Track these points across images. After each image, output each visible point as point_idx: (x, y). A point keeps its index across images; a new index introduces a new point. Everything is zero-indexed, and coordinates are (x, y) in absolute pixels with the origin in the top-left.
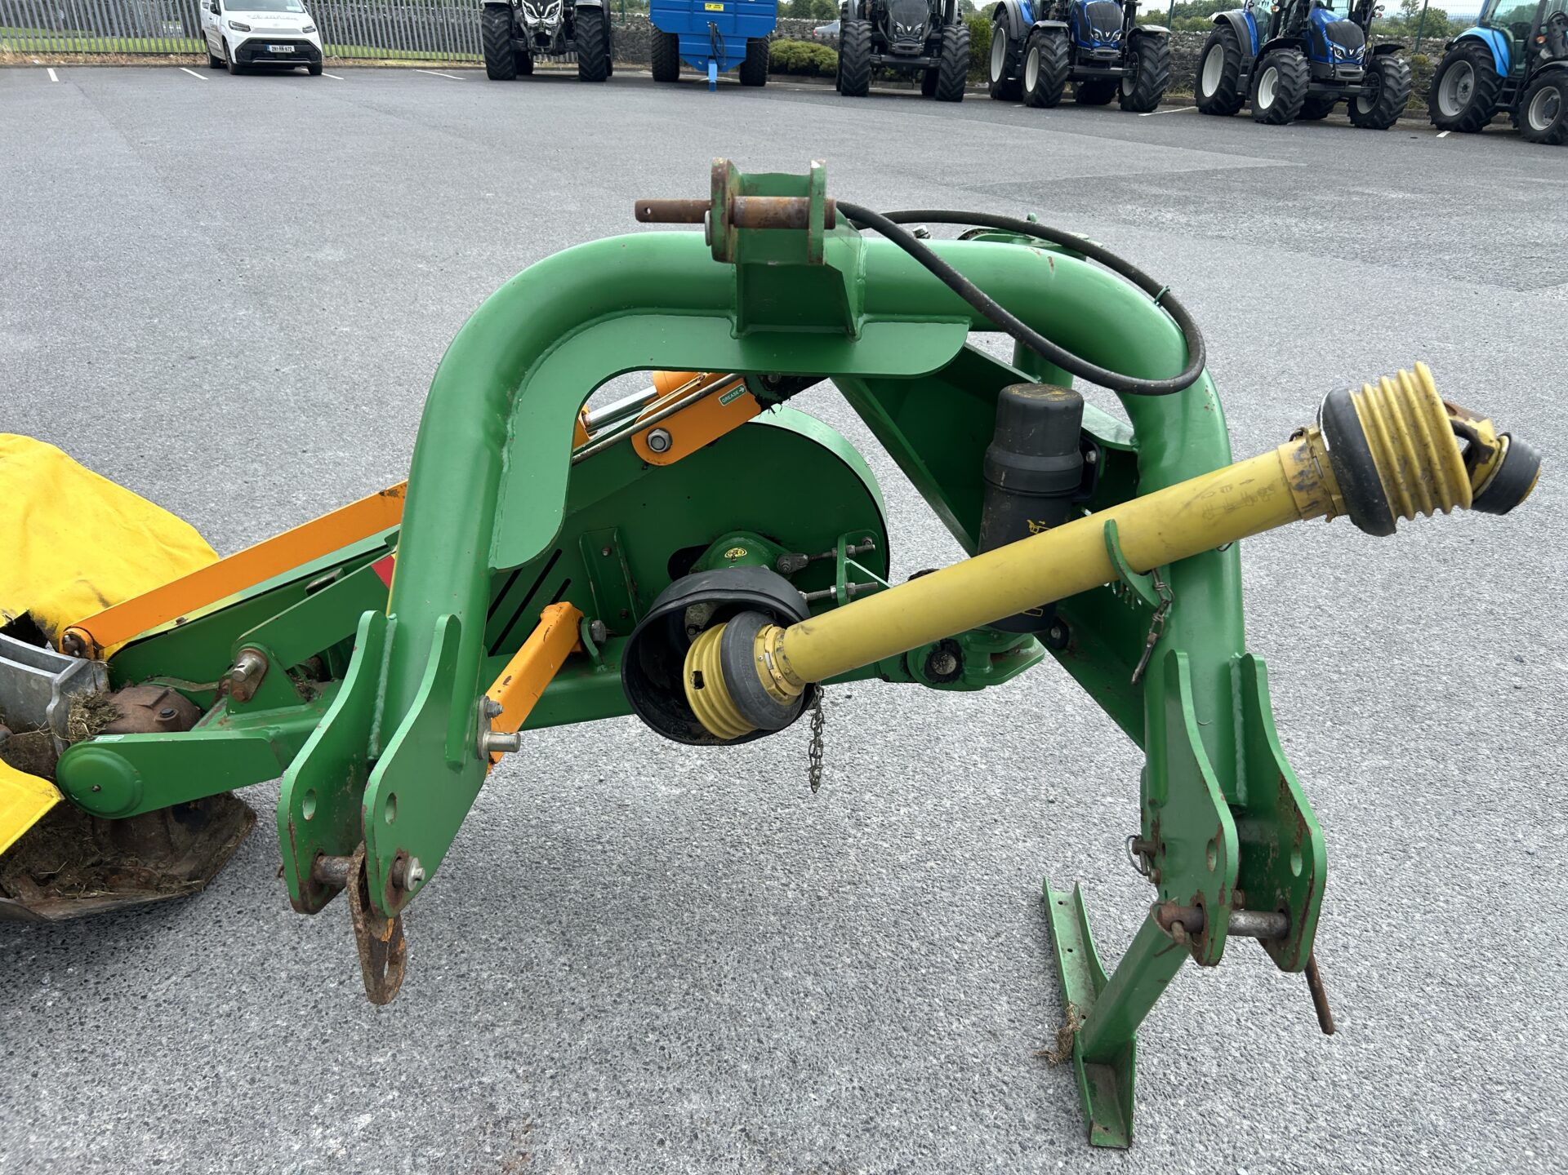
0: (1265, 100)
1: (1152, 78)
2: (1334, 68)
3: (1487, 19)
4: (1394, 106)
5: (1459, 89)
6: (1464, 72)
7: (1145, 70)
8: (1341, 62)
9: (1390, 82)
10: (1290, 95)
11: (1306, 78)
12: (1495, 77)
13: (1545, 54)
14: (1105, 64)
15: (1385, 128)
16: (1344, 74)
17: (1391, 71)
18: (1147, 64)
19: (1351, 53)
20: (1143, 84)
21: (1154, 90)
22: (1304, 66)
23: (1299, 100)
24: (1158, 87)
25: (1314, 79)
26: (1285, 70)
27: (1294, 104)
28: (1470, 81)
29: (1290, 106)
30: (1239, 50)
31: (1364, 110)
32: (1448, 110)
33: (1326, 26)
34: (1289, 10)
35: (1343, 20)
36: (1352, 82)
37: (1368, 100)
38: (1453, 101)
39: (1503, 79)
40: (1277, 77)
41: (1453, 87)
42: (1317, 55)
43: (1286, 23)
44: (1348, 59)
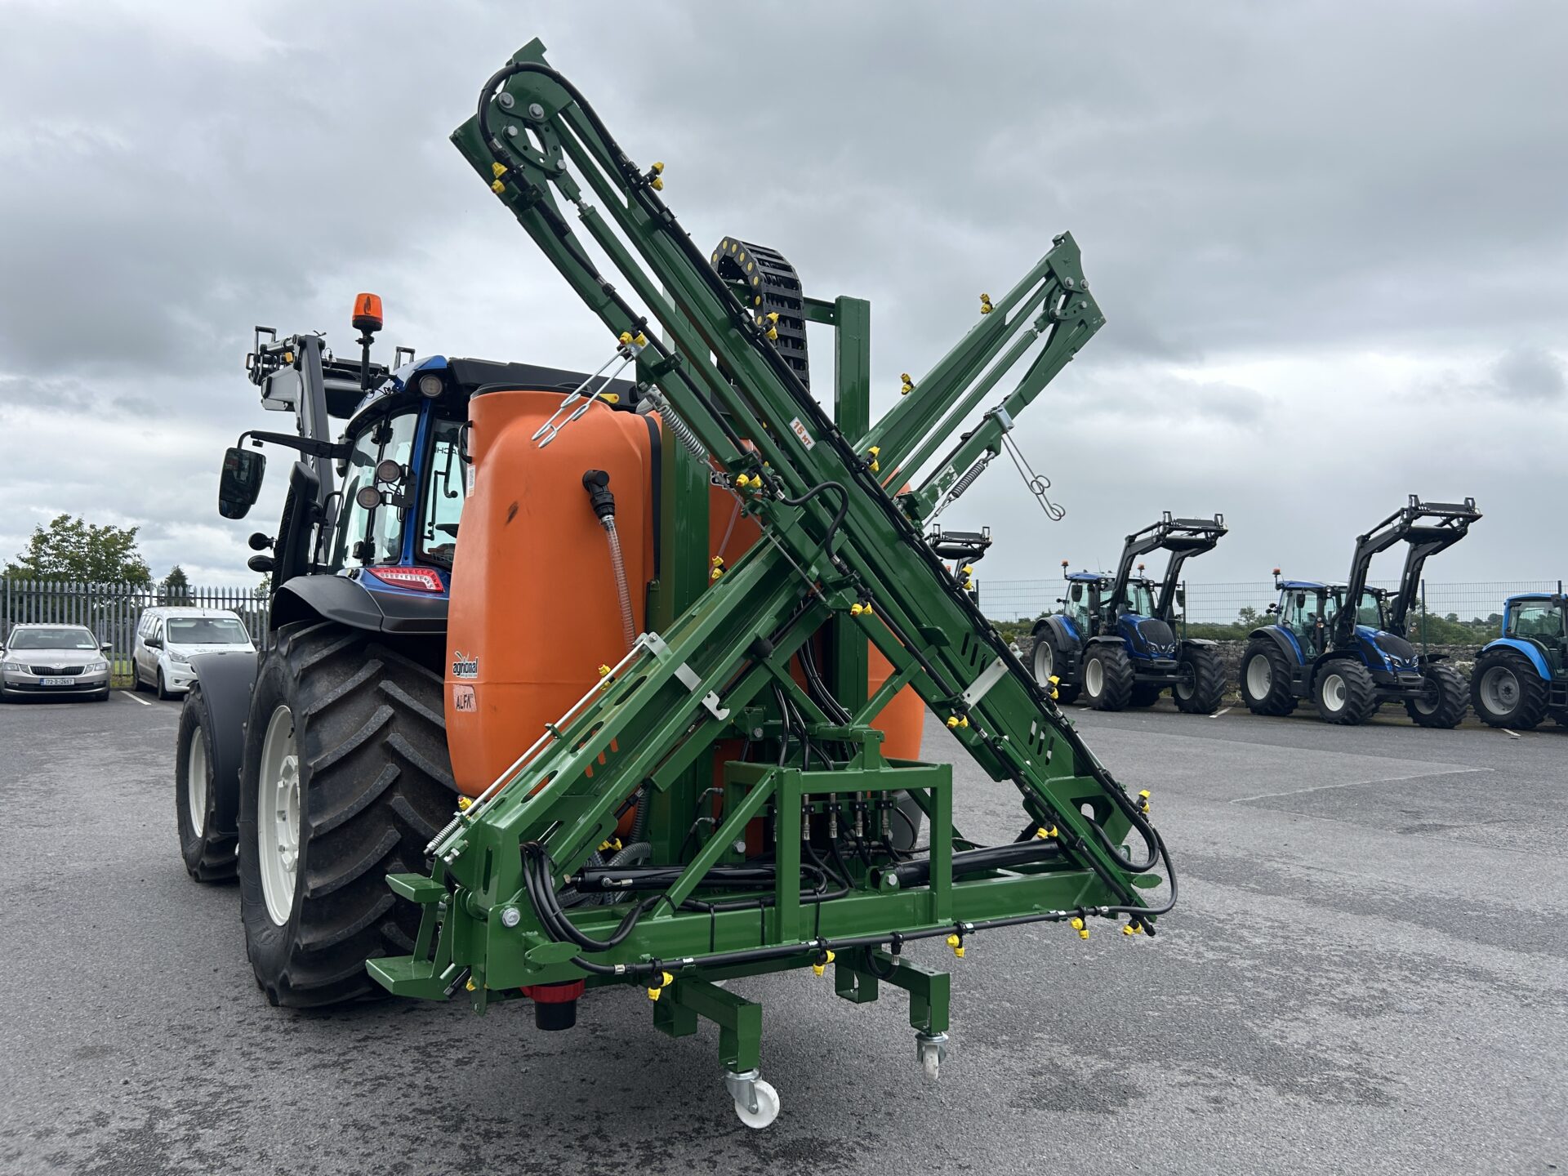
0: (1334, 703)
1: (1211, 684)
2: (1396, 675)
3: (1513, 631)
4: (1459, 708)
5: (1501, 692)
6: (1500, 677)
7: (1203, 677)
8: (1401, 670)
9: (1449, 687)
10: (1362, 700)
11: (1372, 684)
12: (1539, 680)
14: (1161, 672)
15: (1451, 727)
16: (1405, 680)
17: (1446, 677)
18: (1204, 672)
19: (1408, 662)
20: (1203, 690)
21: (1215, 695)
22: (1367, 675)
23: (1371, 704)
24: (1218, 692)
25: (1379, 685)
26: (1352, 677)
27: (1366, 707)
28: (1514, 685)
29: (1363, 708)
30: (1286, 660)
31: (1425, 711)
32: (1497, 710)
33: (1375, 640)
34: (1332, 627)
35: (1382, 633)
36: (1413, 688)
37: (1428, 703)
38: (1499, 701)
39: (1548, 682)
40: (1341, 683)
41: (1495, 690)
42: (1375, 664)
43: (1332, 638)
44: (1406, 667)
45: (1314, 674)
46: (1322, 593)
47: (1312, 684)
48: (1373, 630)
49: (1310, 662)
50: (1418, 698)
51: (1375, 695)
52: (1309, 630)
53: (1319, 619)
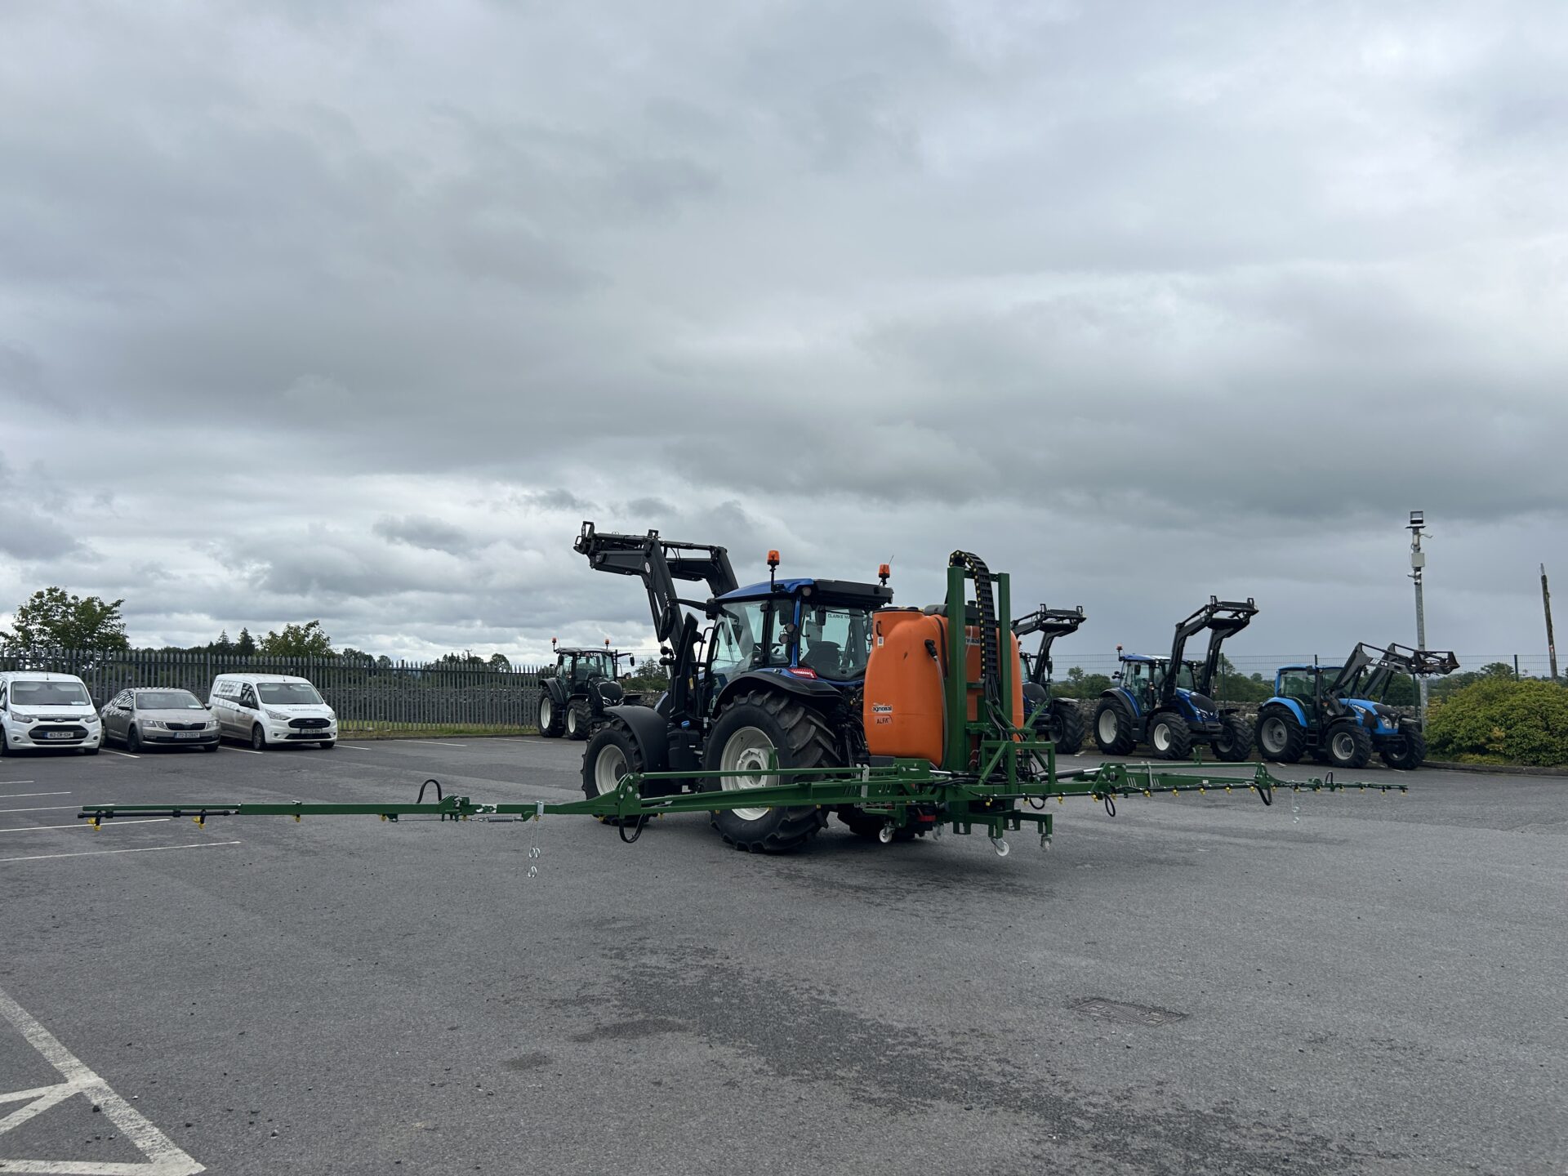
0: (1162, 745)
1: (1074, 732)
2: (1204, 724)
3: (1282, 692)
4: (1246, 746)
5: (1275, 735)
6: (1275, 725)
7: (1069, 726)
8: (1207, 720)
9: (1239, 731)
10: (1181, 741)
11: (1188, 730)
12: (1300, 727)
13: (1330, 713)
16: (1211, 727)
17: (1238, 726)
18: (1069, 722)
19: (1212, 714)
20: (1069, 735)
21: (1077, 740)
22: (1184, 724)
23: (1187, 745)
24: (1079, 738)
25: (1193, 731)
26: (1173, 725)
27: (1185, 747)
28: (1283, 731)
29: (1182, 748)
30: (1127, 712)
31: (1224, 750)
32: (1272, 749)
33: (1189, 698)
34: (1159, 689)
35: (1194, 694)
36: (1215, 733)
37: (1226, 745)
38: (1274, 743)
39: (1305, 729)
40: (1167, 730)
41: (1271, 734)
42: (1189, 716)
43: (1159, 697)
44: (1210, 718)
45: (1148, 723)
46: (1151, 664)
47: (1147, 731)
48: (1188, 691)
49: (1145, 715)
50: (1218, 740)
51: (1190, 739)
52: (1143, 691)
53: (1151, 683)
